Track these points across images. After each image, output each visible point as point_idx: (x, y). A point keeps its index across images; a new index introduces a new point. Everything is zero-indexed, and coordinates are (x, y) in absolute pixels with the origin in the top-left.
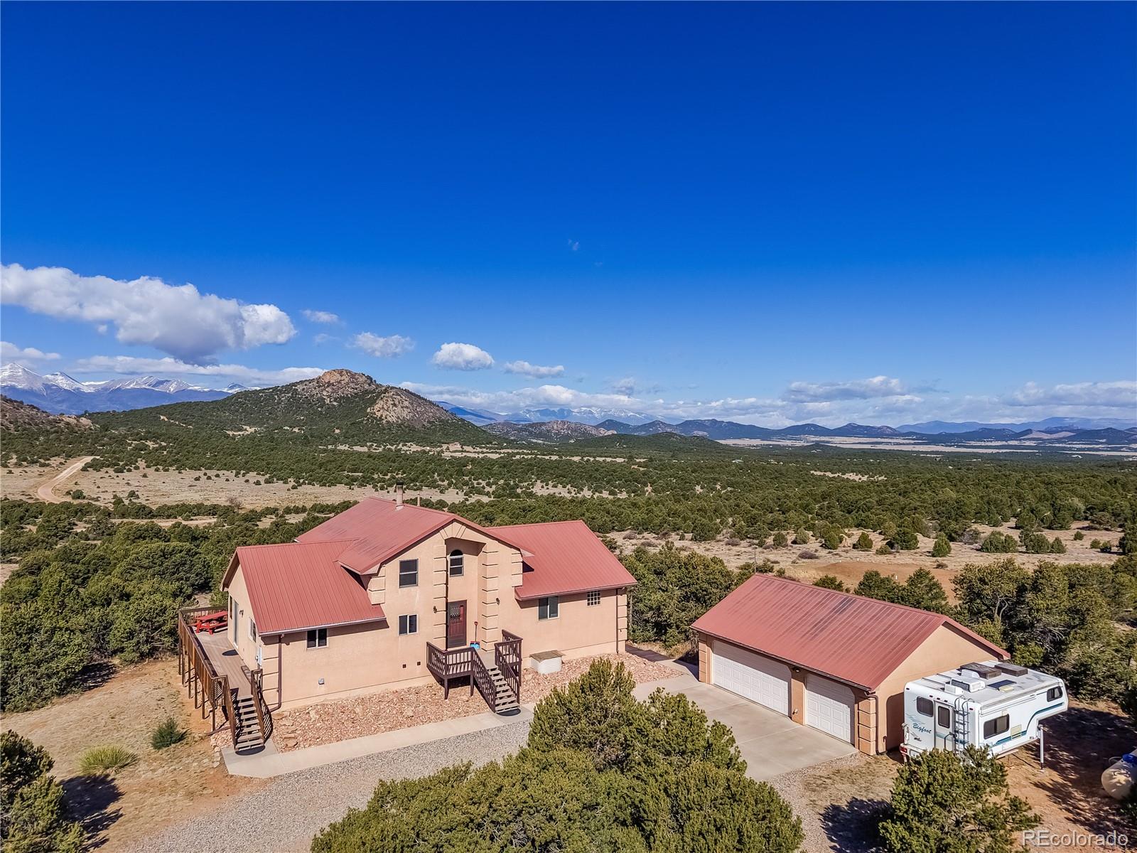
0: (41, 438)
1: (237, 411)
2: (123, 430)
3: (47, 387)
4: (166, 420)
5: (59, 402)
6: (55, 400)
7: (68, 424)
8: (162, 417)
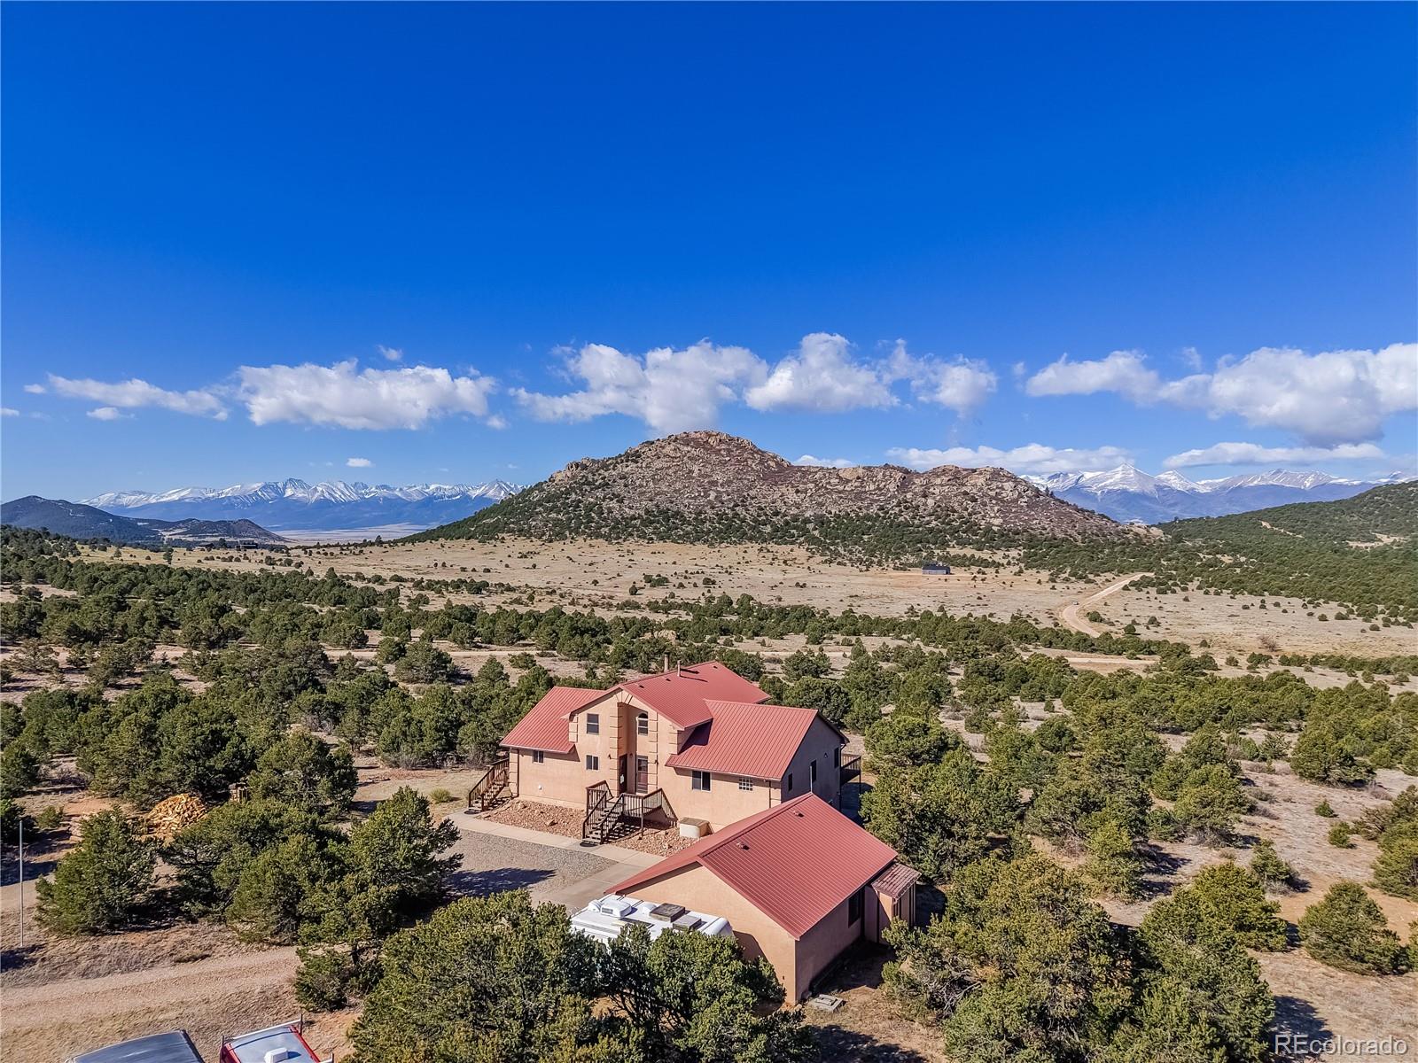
0: (1106, 551)
1: (1371, 513)
2: (1199, 542)
3: (1159, 488)
4: (1269, 527)
5: (1171, 505)
6: (1168, 503)
7: (1137, 534)
8: (1264, 524)
